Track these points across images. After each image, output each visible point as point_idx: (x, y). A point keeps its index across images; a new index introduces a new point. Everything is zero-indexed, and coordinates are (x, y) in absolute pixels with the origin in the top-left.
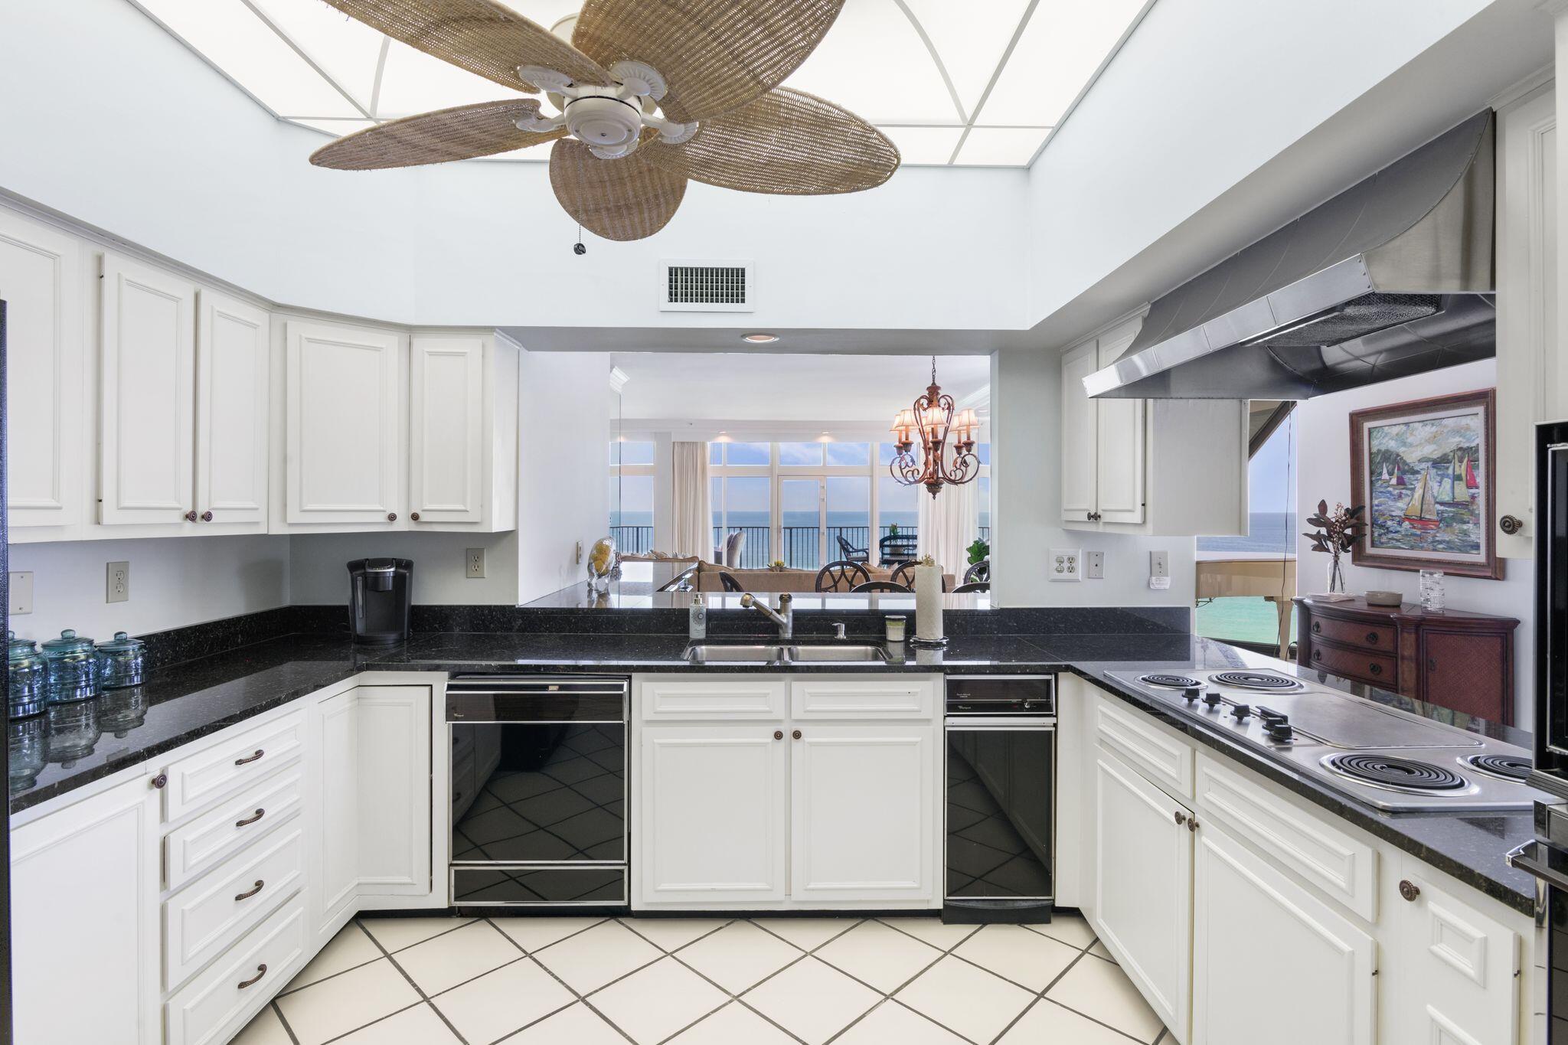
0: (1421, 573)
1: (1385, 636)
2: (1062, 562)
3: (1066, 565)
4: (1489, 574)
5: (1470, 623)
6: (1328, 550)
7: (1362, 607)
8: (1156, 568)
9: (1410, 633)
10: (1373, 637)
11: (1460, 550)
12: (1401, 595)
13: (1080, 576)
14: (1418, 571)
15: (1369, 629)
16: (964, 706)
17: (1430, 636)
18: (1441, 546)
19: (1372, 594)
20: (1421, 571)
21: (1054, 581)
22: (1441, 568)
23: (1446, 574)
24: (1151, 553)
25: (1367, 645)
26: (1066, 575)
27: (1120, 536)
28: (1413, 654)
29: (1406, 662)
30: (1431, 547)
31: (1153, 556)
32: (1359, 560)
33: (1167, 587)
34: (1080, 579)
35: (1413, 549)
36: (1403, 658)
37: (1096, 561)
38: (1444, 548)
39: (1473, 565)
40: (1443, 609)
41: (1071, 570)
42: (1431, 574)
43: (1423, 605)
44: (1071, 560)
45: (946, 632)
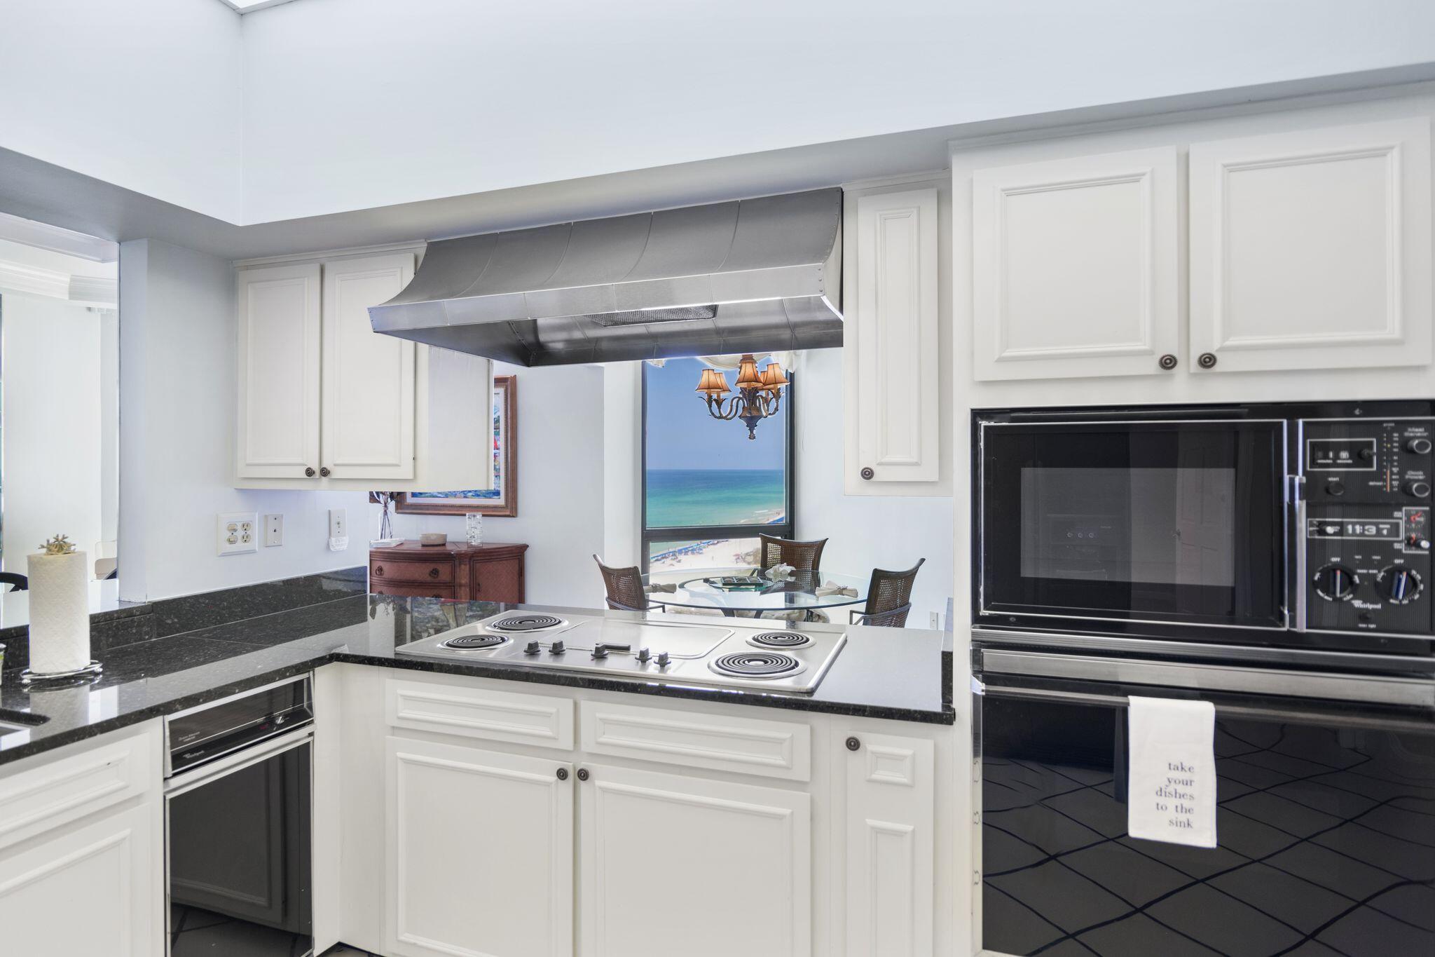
0: (467, 516)
1: (444, 571)
2: (235, 530)
3: (240, 533)
4: (508, 513)
5: (498, 552)
6: (379, 502)
7: (418, 548)
8: (334, 526)
9: (465, 565)
10: (435, 572)
11: (485, 496)
12: (446, 535)
13: (257, 546)
14: (465, 515)
15: (431, 566)
16: (192, 753)
17: (478, 565)
18: (470, 494)
19: (426, 537)
20: (467, 514)
21: (224, 555)
22: (480, 511)
23: (483, 516)
24: (329, 511)
25: (429, 579)
26: (240, 546)
27: (299, 492)
28: (468, 582)
29: (463, 588)
30: (463, 495)
31: (332, 516)
32: (401, 509)
33: (345, 547)
34: (257, 549)
35: (447, 497)
36: (461, 586)
37: (274, 524)
38: (473, 496)
39: (495, 507)
40: (482, 543)
41: (246, 539)
42: (474, 516)
43: (469, 541)
44: (246, 526)
45: (96, 654)
